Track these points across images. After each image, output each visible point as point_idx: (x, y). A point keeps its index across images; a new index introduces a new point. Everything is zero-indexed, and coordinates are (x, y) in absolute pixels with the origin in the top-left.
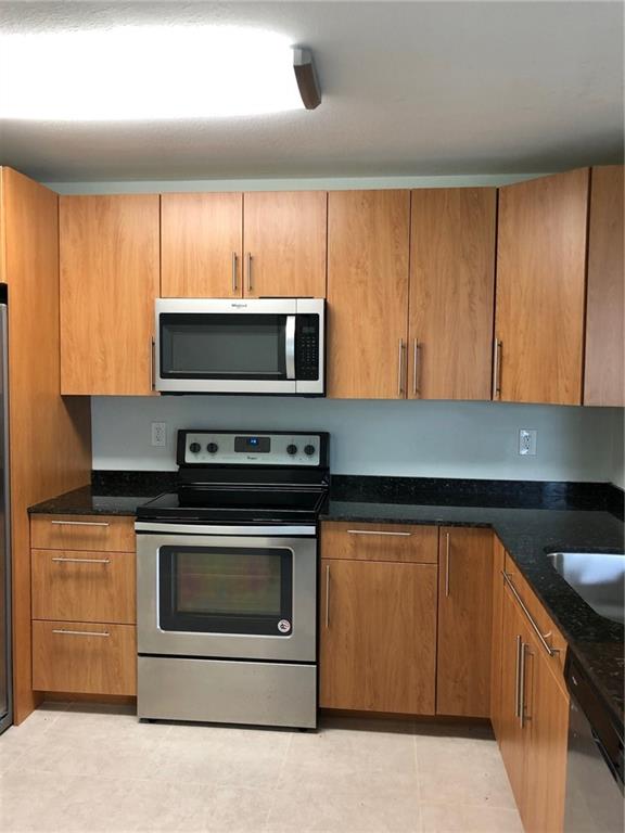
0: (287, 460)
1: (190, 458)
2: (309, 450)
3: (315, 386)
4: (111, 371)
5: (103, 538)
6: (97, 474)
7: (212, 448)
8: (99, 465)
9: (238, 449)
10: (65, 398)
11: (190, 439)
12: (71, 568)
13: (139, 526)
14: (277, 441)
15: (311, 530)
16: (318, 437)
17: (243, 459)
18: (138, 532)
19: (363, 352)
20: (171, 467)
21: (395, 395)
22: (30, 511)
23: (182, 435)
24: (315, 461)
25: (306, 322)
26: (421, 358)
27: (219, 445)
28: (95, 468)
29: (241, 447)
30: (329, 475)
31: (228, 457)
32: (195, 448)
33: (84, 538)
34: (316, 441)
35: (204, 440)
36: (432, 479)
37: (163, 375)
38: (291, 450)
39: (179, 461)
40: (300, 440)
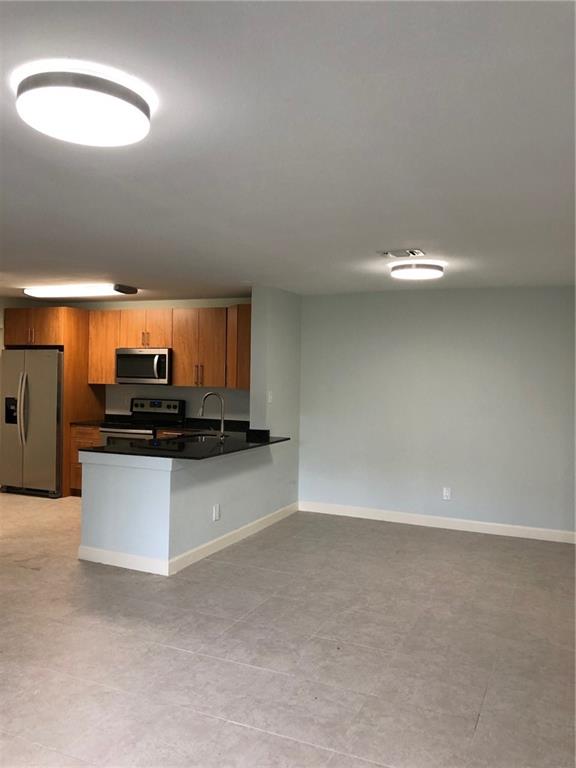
0: (168, 411)
1: (135, 409)
2: (175, 407)
3: (165, 381)
4: (104, 375)
5: (91, 434)
6: (106, 415)
7: (142, 406)
8: (108, 412)
9: (151, 406)
10: (90, 385)
11: (135, 402)
13: (101, 429)
14: (165, 404)
15: (151, 432)
17: (152, 410)
18: (100, 431)
20: (130, 414)
21: (194, 385)
22: (71, 424)
23: (133, 400)
24: (176, 412)
25: (162, 357)
26: (203, 371)
27: (145, 404)
29: (153, 405)
30: (184, 418)
31: (147, 409)
32: (137, 406)
34: (177, 403)
35: (139, 402)
37: (118, 376)
38: (169, 407)
39: (131, 410)
40: (172, 403)
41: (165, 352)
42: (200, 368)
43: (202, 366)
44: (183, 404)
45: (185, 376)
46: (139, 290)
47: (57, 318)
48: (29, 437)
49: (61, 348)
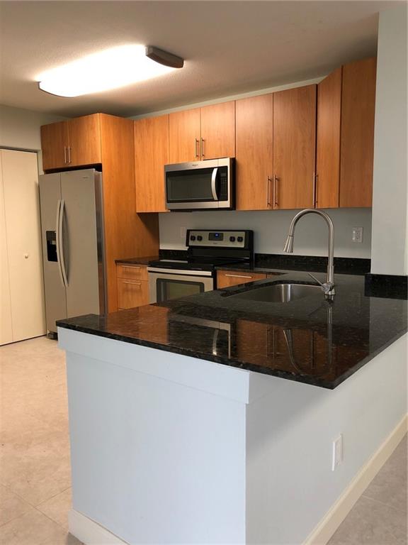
0: (232, 245)
1: (191, 243)
2: (240, 239)
4: (153, 201)
5: (139, 274)
6: (160, 251)
7: (200, 239)
8: (163, 247)
9: (210, 239)
10: (138, 213)
11: (192, 234)
12: (130, 287)
13: (149, 269)
14: (227, 235)
15: (209, 273)
16: (244, 233)
17: (211, 244)
18: (149, 271)
19: (252, 184)
20: (186, 249)
21: (266, 207)
22: (117, 262)
23: (188, 231)
24: (242, 245)
25: (222, 170)
26: (279, 186)
27: (202, 236)
28: (161, 248)
29: (213, 237)
30: (252, 254)
31: (207, 243)
32: (193, 238)
33: (134, 274)
34: (243, 235)
35: (196, 234)
36: (303, 257)
37: (168, 201)
38: (232, 239)
39: (187, 245)
40: (237, 235)
41: (226, 162)
42: (276, 182)
43: (278, 180)
44: (250, 235)
45: (253, 195)
46: (185, 63)
47: (93, 128)
48: (71, 278)
49: (99, 167)
